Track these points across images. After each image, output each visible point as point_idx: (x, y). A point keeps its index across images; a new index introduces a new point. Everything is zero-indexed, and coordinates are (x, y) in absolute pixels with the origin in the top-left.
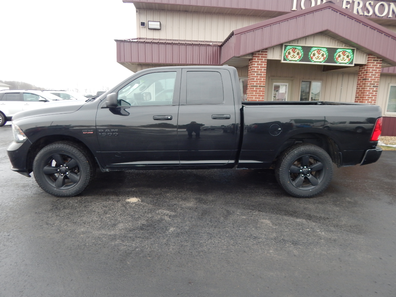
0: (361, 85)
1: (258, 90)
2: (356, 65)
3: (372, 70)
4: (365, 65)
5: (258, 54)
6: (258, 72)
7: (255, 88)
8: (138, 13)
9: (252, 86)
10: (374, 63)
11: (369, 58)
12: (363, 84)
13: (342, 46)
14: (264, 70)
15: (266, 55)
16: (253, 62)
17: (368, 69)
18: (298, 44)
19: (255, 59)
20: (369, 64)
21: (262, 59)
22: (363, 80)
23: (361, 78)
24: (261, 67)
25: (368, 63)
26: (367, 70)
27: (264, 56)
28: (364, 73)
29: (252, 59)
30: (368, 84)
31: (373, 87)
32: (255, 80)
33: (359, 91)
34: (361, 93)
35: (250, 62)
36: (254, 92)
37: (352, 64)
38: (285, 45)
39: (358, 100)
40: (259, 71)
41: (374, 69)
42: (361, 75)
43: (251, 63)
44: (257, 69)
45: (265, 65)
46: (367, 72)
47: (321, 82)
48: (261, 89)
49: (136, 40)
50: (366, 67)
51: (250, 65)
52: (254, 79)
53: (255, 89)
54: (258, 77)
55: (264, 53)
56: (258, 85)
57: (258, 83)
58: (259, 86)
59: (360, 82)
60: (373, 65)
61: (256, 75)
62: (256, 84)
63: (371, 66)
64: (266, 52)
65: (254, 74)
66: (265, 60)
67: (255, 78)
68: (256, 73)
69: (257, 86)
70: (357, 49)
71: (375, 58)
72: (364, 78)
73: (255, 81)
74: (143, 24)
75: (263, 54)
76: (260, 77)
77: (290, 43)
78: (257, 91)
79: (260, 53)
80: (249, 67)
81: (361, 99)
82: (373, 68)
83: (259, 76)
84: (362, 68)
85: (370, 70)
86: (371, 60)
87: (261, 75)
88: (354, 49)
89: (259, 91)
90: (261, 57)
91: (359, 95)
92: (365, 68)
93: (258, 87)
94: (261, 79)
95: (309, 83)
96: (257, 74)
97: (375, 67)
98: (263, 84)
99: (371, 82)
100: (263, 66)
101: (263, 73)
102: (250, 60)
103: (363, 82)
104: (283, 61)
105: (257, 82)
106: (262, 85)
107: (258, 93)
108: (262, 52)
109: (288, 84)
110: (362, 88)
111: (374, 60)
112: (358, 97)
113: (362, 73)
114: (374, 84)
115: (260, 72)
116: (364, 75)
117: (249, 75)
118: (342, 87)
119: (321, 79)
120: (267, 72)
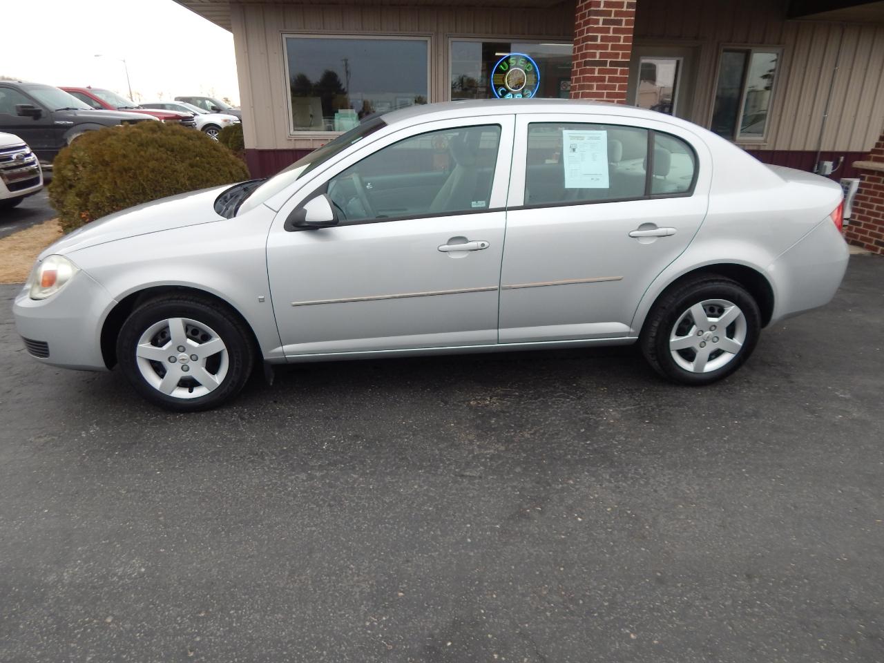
1: (607, 76)
6: (609, 13)
7: (597, 69)
9: (586, 63)
32: (599, 42)
36: (595, 84)
40: (613, 10)
47: (779, 50)
48: (615, 72)
52: (595, 39)
53: (596, 74)
54: (607, 30)
56: (609, 60)
57: (609, 51)
58: (612, 64)
61: (601, 25)
62: (602, 55)
65: (597, 22)
67: (599, 35)
68: (601, 19)
69: (604, 63)
73: (597, 47)
76: (615, 31)
78: (603, 79)
83: (612, 27)
87: (619, 22)
89: (611, 80)
93: (608, 67)
94: (618, 39)
95: (742, 56)
96: (605, 22)
98: (624, 56)
101: (624, 19)
105: (605, 47)
106: (620, 60)
107: (606, 87)
109: (681, 59)
115: (617, 14)
117: (579, 25)
118: (836, 66)
119: (779, 43)
120: (637, 14)
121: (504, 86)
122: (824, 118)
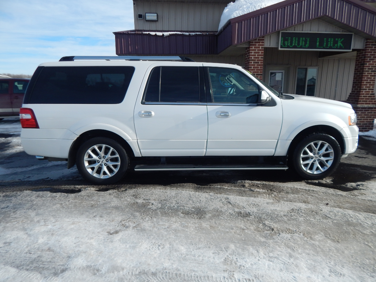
0: (359, 70)
2: (354, 50)
3: (370, 55)
4: (363, 50)
5: (255, 42)
6: (255, 60)
8: (135, 5)
10: (372, 47)
11: (367, 42)
12: (360, 69)
13: (339, 32)
14: (262, 58)
15: (263, 42)
16: (250, 50)
17: (366, 53)
18: (295, 30)
19: (252, 48)
20: (367, 49)
21: (259, 47)
22: (361, 64)
23: (359, 63)
24: (258, 55)
25: (366, 47)
26: (365, 55)
27: (261, 44)
28: (362, 58)
29: (249, 48)
30: (366, 69)
31: (371, 71)
33: (357, 76)
34: (359, 78)
35: (246, 50)
37: (350, 49)
38: (282, 33)
39: (356, 85)
41: (373, 53)
42: (359, 60)
43: (248, 51)
44: (254, 58)
45: (262, 53)
46: (365, 57)
47: (317, 68)
49: (134, 33)
50: (364, 51)
51: (246, 54)
52: (251, 67)
54: (255, 65)
55: (261, 41)
59: (358, 67)
60: (371, 50)
63: (369, 51)
64: (263, 40)
65: (251, 63)
66: (262, 48)
70: (355, 34)
71: (373, 42)
72: (362, 63)
74: (140, 16)
75: (259, 42)
76: (257, 65)
77: (287, 30)
79: (257, 41)
80: (246, 55)
81: (359, 84)
82: (371, 52)
84: (360, 53)
85: (368, 55)
86: (369, 45)
87: (258, 63)
88: (352, 35)
90: (258, 45)
91: (356, 80)
92: (363, 53)
94: (258, 67)
95: (305, 69)
96: (254, 63)
97: (373, 51)
98: (260, 72)
99: (369, 66)
100: (260, 54)
101: (260, 62)
102: (246, 48)
103: (361, 67)
104: (280, 49)
105: (255, 70)
108: (259, 40)
109: (284, 71)
110: (360, 74)
111: (372, 45)
112: (356, 83)
113: (359, 58)
114: (372, 69)
115: (257, 60)
116: (361, 60)
118: (338, 73)
119: (317, 66)
120: (264, 60)
121: (224, 81)
122: (336, 90)
